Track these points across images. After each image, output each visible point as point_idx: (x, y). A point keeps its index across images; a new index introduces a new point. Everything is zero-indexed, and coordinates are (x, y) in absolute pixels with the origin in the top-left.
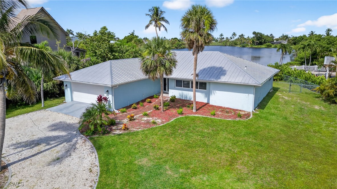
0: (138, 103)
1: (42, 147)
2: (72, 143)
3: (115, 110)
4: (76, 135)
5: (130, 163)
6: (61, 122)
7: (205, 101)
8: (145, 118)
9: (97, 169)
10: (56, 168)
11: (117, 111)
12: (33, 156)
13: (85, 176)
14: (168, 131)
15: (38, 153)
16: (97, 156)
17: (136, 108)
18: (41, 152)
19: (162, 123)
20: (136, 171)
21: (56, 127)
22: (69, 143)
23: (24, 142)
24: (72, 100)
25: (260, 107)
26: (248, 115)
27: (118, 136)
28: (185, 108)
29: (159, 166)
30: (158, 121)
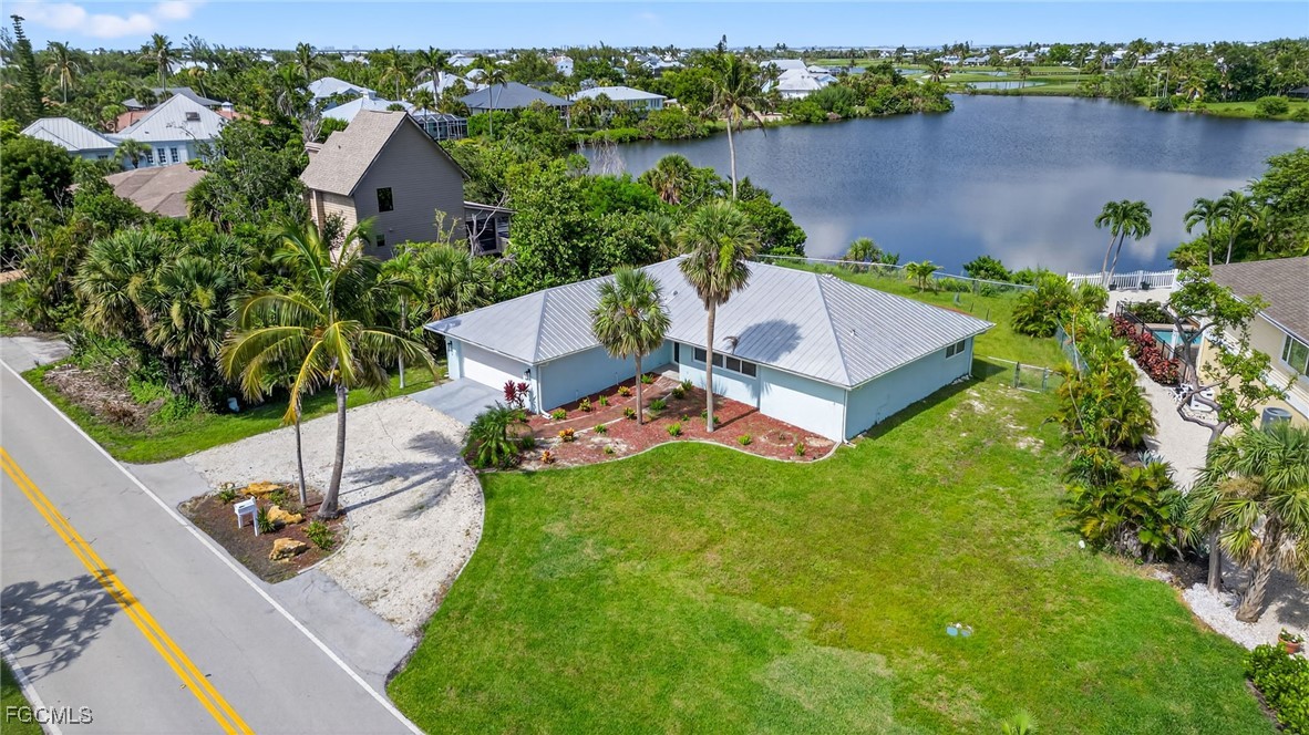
0: (594, 398)
1: (398, 483)
2: (446, 481)
3: (543, 412)
4: (456, 464)
5: (535, 528)
6: (432, 432)
8: (597, 439)
9: (478, 533)
10: (414, 523)
11: (546, 416)
12: (384, 497)
13: (458, 541)
14: (628, 473)
15: (391, 494)
16: (483, 511)
17: (588, 410)
18: (396, 493)
19: (625, 454)
20: (537, 542)
21: (425, 442)
22: (441, 481)
23: (368, 470)
24: (462, 376)
25: (876, 430)
26: (826, 450)
27: (529, 474)
28: (694, 419)
29: (578, 539)
30: (622, 447)
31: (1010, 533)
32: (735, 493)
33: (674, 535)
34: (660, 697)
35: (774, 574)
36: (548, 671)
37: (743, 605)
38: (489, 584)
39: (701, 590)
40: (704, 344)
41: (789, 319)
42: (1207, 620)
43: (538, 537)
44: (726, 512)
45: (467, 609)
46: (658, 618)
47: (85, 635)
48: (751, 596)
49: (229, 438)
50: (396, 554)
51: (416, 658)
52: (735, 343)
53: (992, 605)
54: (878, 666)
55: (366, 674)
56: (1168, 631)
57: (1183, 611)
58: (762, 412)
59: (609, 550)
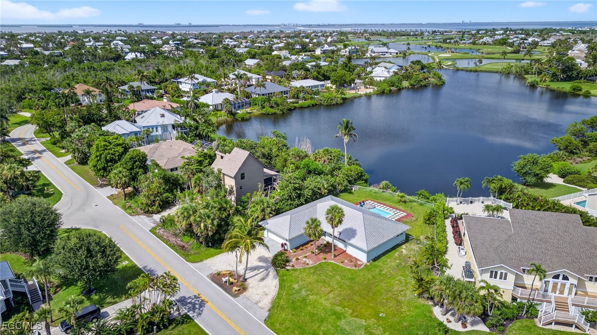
0: (303, 245)
1: (257, 272)
4: (270, 266)
5: (290, 286)
6: (263, 256)
7: (345, 249)
8: (304, 260)
9: (278, 286)
10: (262, 283)
11: (291, 251)
14: (312, 271)
15: (256, 275)
16: (278, 280)
17: (302, 250)
19: (311, 265)
20: (292, 290)
21: (261, 259)
22: (267, 271)
25: (375, 259)
26: (362, 265)
27: (288, 270)
28: (329, 254)
29: (301, 289)
30: (310, 262)
31: (401, 291)
32: (338, 277)
33: (323, 289)
34: (319, 327)
35: (344, 299)
36: (296, 321)
37: (337, 308)
38: (282, 300)
39: (328, 303)
40: (332, 234)
41: (354, 228)
42: (436, 315)
43: (292, 288)
44: (335, 283)
45: (278, 306)
46: (319, 310)
47: (201, 309)
48: (339, 306)
49: (212, 255)
50: (260, 291)
51: (269, 317)
52: (340, 234)
53: (391, 309)
54: (363, 322)
55: (260, 320)
56: (426, 316)
57: (431, 312)
58: (347, 252)
59: (308, 292)
